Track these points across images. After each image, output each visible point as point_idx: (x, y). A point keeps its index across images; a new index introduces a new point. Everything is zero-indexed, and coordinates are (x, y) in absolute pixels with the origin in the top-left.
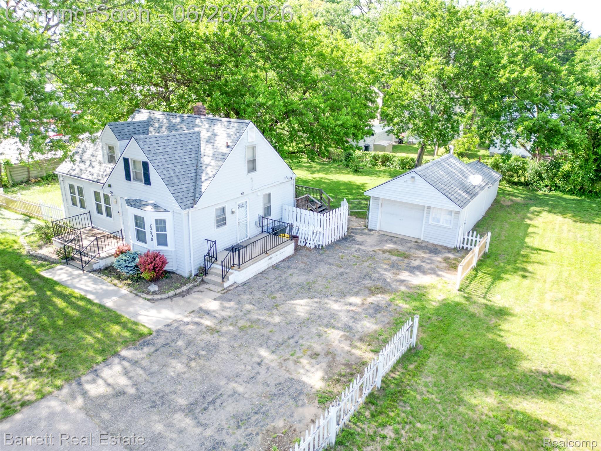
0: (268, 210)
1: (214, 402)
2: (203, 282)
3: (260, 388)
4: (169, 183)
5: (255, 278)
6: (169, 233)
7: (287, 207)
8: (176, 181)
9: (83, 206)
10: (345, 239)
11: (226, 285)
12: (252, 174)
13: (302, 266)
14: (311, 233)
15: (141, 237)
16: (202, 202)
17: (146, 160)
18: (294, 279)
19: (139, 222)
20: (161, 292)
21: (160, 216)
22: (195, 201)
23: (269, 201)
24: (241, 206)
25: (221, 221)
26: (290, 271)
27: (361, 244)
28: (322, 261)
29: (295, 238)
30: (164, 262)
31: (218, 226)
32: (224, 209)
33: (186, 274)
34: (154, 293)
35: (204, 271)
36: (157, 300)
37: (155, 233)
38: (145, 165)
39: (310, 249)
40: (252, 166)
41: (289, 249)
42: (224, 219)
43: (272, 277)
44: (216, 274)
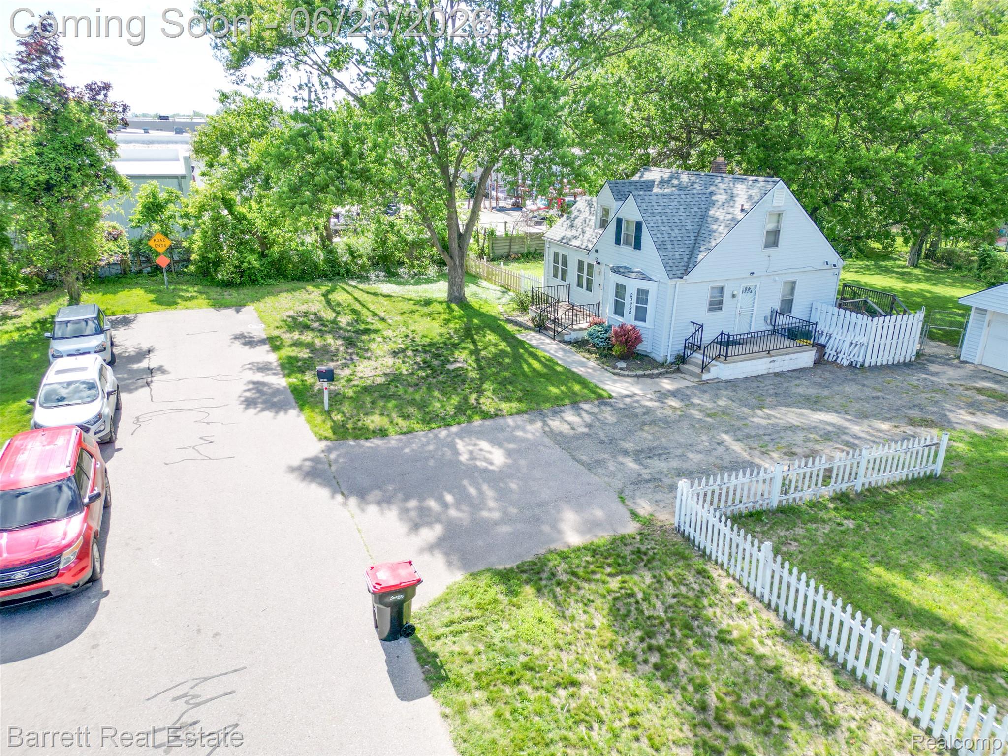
0: (787, 305)
1: (660, 455)
2: (678, 370)
3: (712, 459)
4: (661, 247)
5: (746, 379)
6: (650, 307)
7: (819, 306)
8: (669, 246)
9: (563, 278)
10: (908, 365)
11: (705, 377)
12: (771, 250)
13: (819, 380)
14: (847, 344)
15: (619, 309)
16: (695, 274)
17: (641, 219)
18: (800, 390)
19: (620, 290)
20: (627, 369)
21: (644, 285)
22: (686, 272)
23: (793, 290)
24: (748, 290)
25: (716, 305)
26: (797, 382)
27: (936, 374)
28: (854, 380)
29: (821, 348)
30: (638, 339)
31: (710, 310)
32: (722, 289)
33: (660, 359)
34: (621, 369)
35: (682, 359)
36: (624, 375)
37: (634, 304)
38: (639, 226)
39: (841, 366)
40: (773, 238)
41: (806, 358)
42: (721, 302)
43: (768, 382)
44: (696, 364)
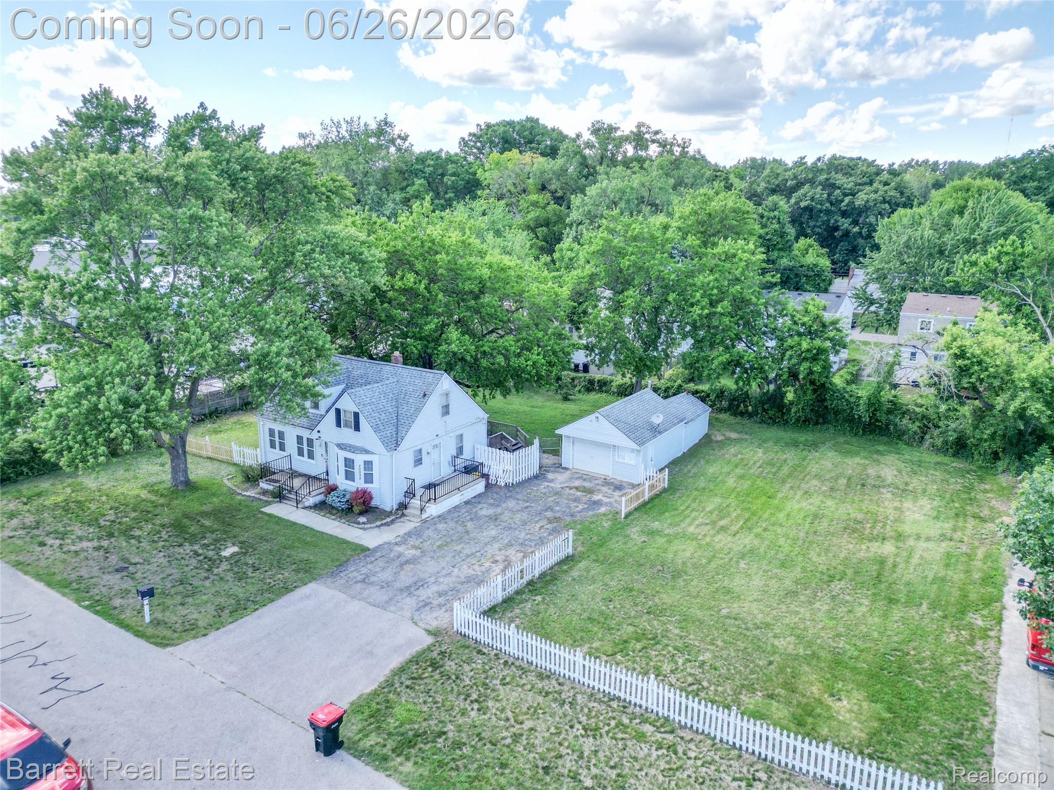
0: (460, 450)
1: (422, 585)
2: (403, 515)
3: (454, 579)
4: (377, 430)
5: (449, 511)
6: (375, 472)
7: (479, 446)
8: (382, 428)
10: (536, 477)
11: (424, 516)
12: (446, 418)
13: (492, 501)
14: (501, 472)
15: (349, 476)
16: (404, 445)
17: (357, 411)
18: (484, 512)
19: (349, 463)
20: (369, 522)
21: (368, 457)
22: (397, 445)
23: (461, 441)
24: (436, 446)
25: (418, 462)
26: (480, 506)
27: (551, 481)
28: (511, 497)
29: (486, 476)
30: (371, 498)
31: (415, 466)
32: (420, 450)
33: (388, 509)
34: (363, 523)
35: (403, 506)
36: (367, 529)
37: (363, 472)
38: (356, 415)
39: (500, 487)
40: (446, 410)
41: (480, 486)
42: (421, 459)
43: (463, 511)
44: (415, 508)
